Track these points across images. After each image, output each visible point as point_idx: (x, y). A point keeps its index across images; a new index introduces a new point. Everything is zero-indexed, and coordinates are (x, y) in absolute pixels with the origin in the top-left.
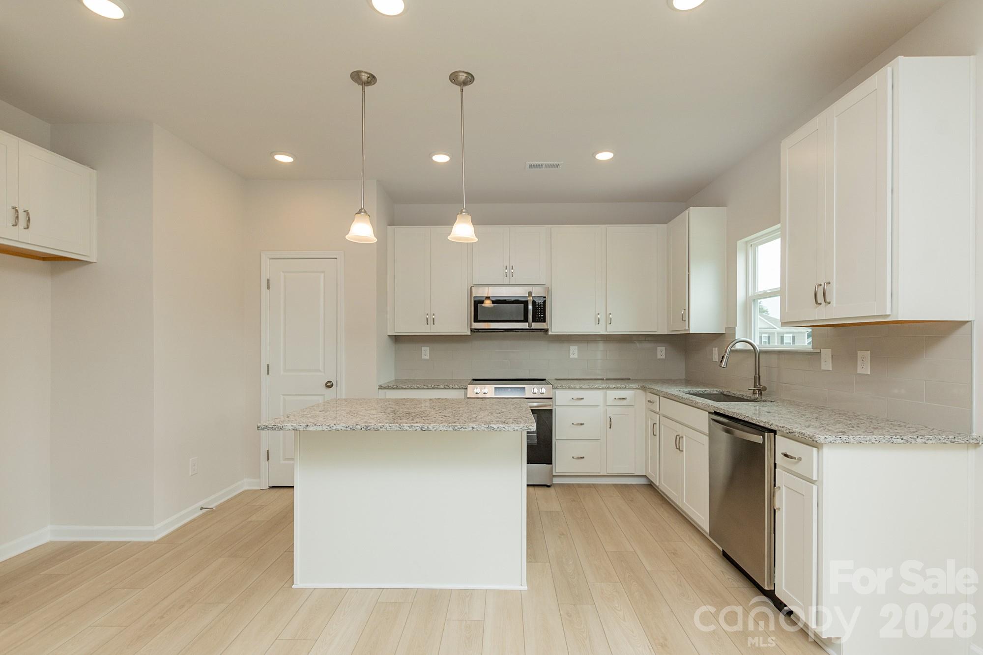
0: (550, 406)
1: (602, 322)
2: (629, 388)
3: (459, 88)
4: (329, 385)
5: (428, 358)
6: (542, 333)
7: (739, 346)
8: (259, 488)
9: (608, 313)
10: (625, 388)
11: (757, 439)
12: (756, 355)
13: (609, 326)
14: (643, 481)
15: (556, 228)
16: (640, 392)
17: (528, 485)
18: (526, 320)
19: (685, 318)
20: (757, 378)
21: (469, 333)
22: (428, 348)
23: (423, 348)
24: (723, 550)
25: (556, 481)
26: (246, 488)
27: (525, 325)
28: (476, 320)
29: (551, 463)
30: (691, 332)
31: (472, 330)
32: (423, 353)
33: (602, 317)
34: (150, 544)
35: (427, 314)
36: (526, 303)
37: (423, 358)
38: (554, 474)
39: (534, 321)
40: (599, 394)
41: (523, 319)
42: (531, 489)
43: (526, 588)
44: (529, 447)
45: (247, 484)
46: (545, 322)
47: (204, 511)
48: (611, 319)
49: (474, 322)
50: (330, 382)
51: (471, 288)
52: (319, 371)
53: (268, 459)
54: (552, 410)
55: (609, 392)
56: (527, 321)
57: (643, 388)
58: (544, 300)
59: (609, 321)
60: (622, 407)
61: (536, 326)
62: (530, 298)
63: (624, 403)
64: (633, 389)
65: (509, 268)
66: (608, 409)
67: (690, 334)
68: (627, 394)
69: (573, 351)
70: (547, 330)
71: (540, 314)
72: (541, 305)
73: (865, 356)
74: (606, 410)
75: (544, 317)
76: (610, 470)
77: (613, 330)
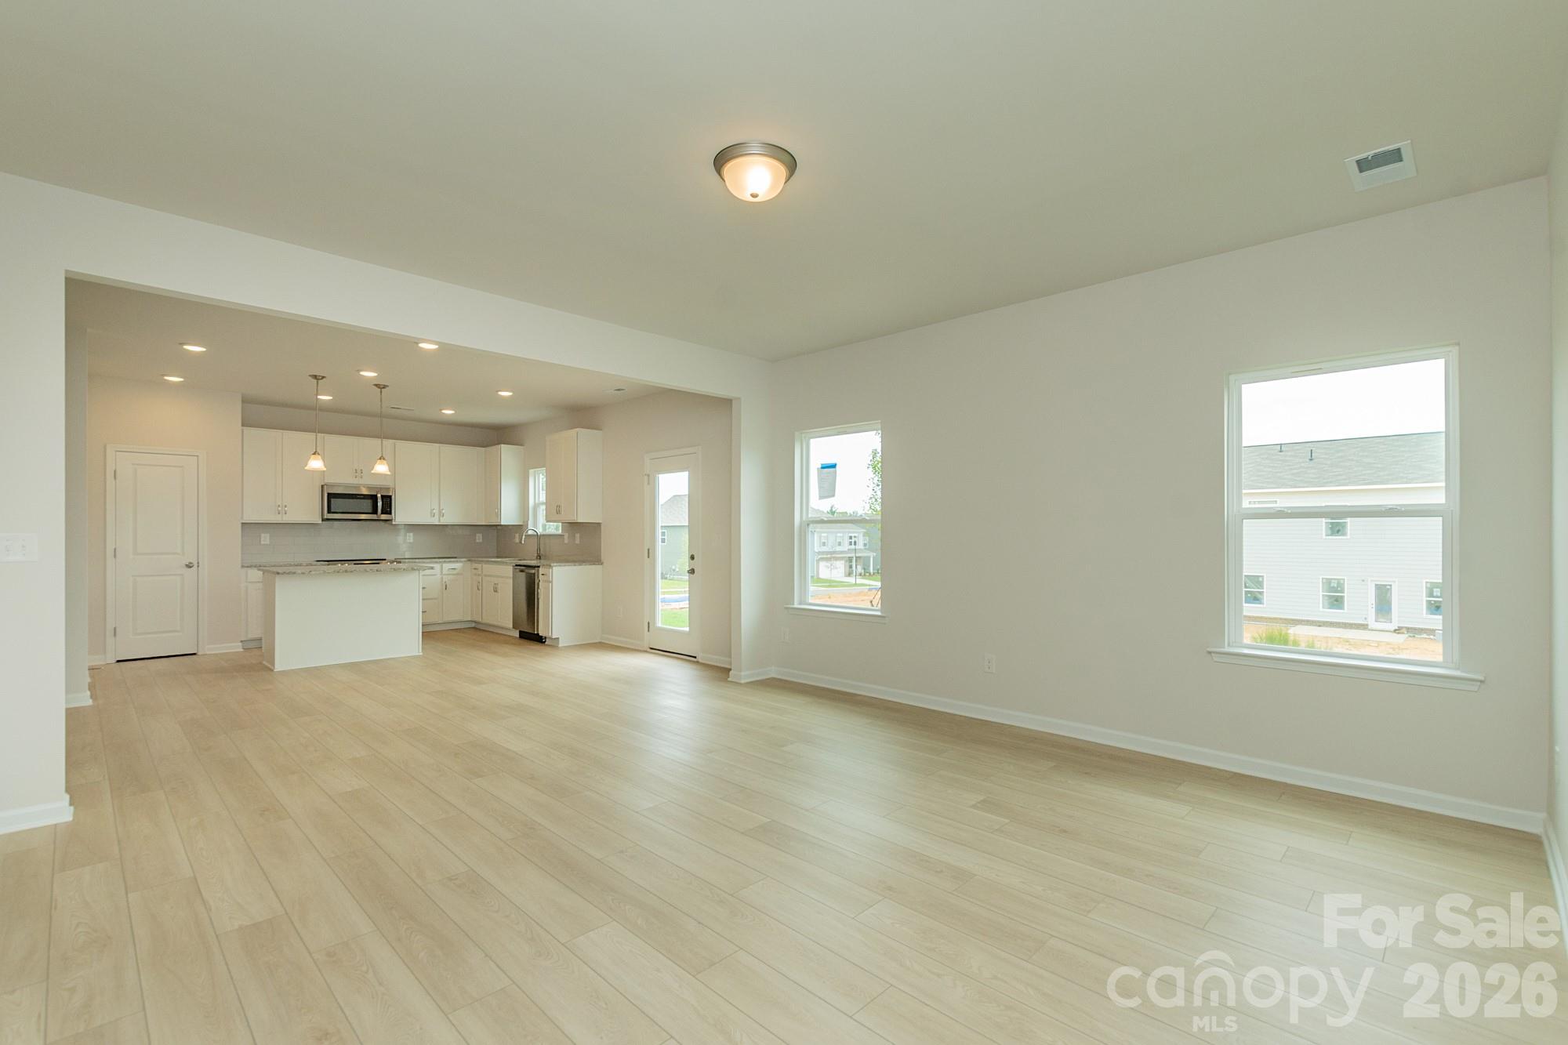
1: (437, 516)
2: (459, 561)
3: (380, 390)
4: (189, 566)
5: (268, 543)
6: (387, 522)
7: (530, 532)
8: (104, 663)
9: (442, 509)
10: (456, 561)
11: (533, 571)
12: (538, 537)
13: (442, 518)
14: (470, 626)
15: (399, 443)
16: (467, 563)
18: (375, 512)
19: (498, 515)
20: (539, 549)
21: (320, 522)
22: (268, 535)
23: (263, 535)
24: (524, 631)
27: (374, 517)
28: (331, 512)
30: (502, 524)
31: (323, 519)
32: (263, 539)
33: (436, 511)
35: (279, 506)
36: (374, 498)
37: (262, 543)
39: (382, 513)
40: (437, 566)
41: (372, 512)
43: (422, 653)
46: (390, 514)
48: (443, 513)
49: (329, 513)
50: (189, 563)
51: (328, 485)
52: (181, 554)
53: (114, 635)
55: (444, 565)
56: (377, 513)
57: (469, 560)
58: (390, 497)
59: (441, 515)
60: (454, 575)
61: (384, 517)
62: (379, 495)
63: (455, 572)
64: (461, 562)
65: (359, 471)
66: (444, 577)
67: (501, 525)
68: (457, 565)
69: (409, 536)
70: (391, 520)
71: (388, 508)
72: (388, 500)
73: (578, 535)
74: (442, 578)
75: (391, 511)
76: (446, 619)
77: (444, 521)
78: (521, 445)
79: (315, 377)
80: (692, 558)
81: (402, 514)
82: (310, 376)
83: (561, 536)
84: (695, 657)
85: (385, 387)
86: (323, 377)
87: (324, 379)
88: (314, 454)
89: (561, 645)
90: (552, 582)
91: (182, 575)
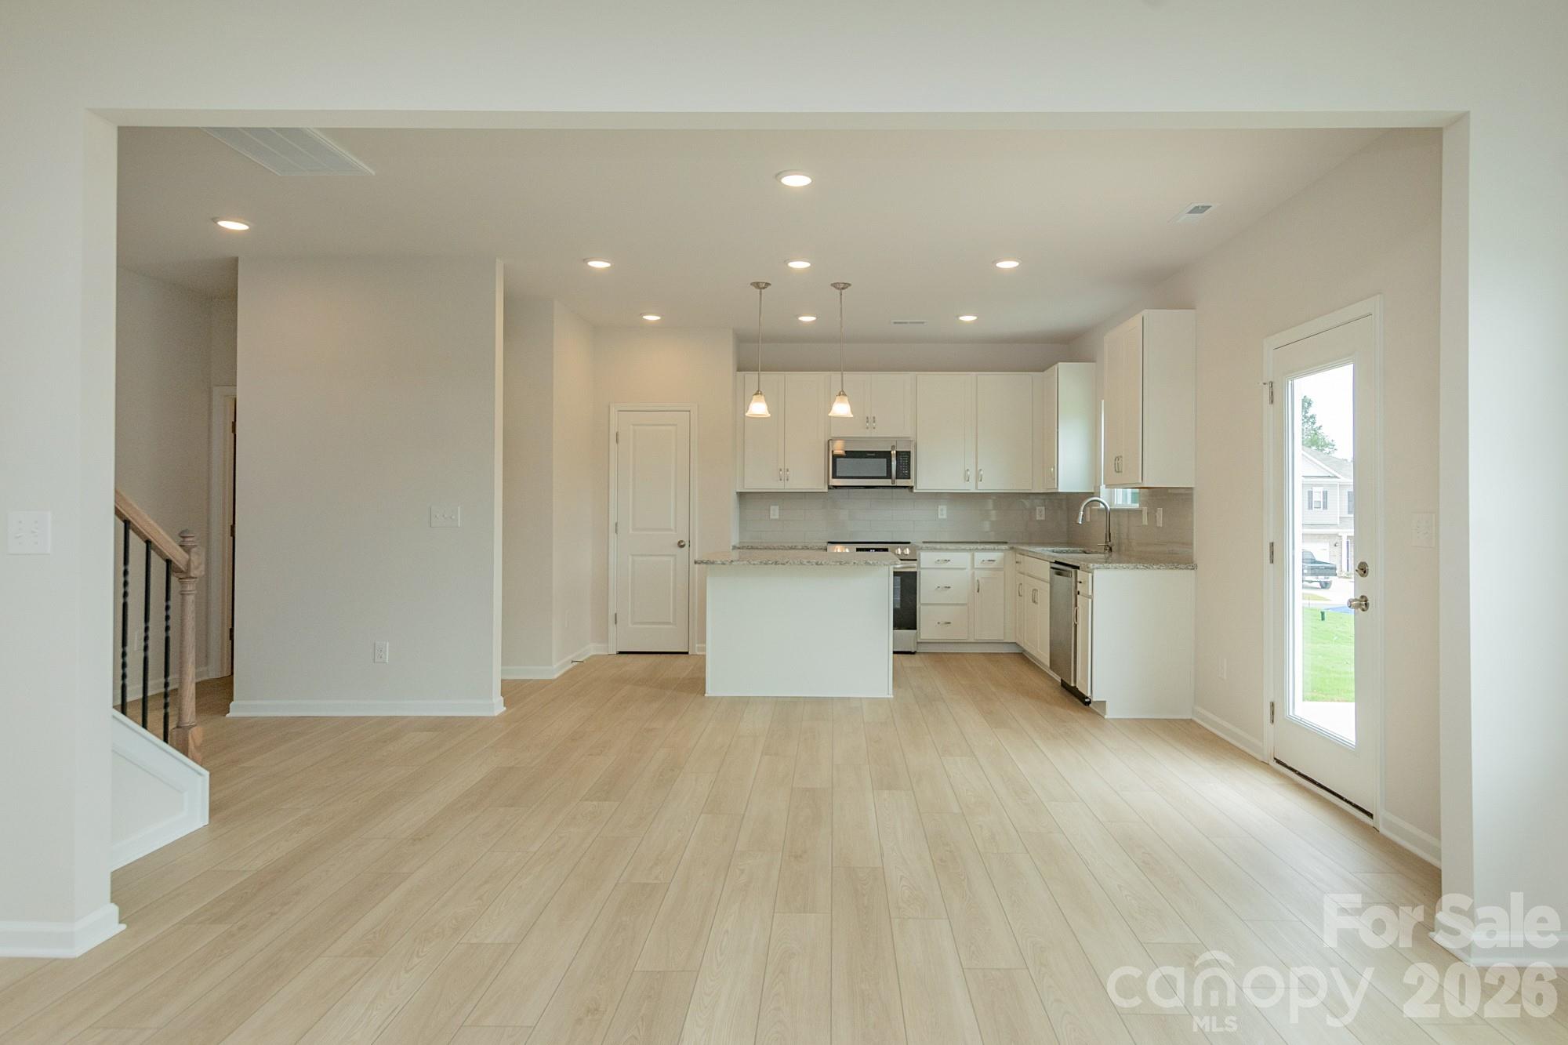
0: (914, 567)
1: (973, 481)
2: (998, 550)
3: (838, 291)
4: (681, 545)
5: (777, 517)
6: (907, 490)
8: (608, 653)
9: (979, 469)
10: (994, 549)
12: (1107, 513)
13: (979, 483)
14: (1014, 650)
15: (921, 376)
16: (1010, 554)
17: (894, 653)
18: (889, 476)
19: (1055, 477)
20: (1108, 533)
21: (826, 490)
22: (778, 507)
23: (772, 507)
24: (1062, 680)
25: (921, 649)
26: (592, 653)
27: (888, 482)
28: (835, 476)
29: (915, 629)
30: (1060, 491)
31: (829, 488)
32: (771, 512)
33: (972, 474)
34: (551, 681)
35: (781, 470)
36: (886, 455)
37: (771, 517)
38: (919, 641)
39: (898, 478)
40: (967, 556)
41: (885, 475)
42: (896, 655)
43: (892, 696)
44: (895, 611)
45: (592, 649)
46: (909, 478)
47: (575, 664)
48: (981, 476)
49: (833, 477)
50: (682, 541)
51: (829, 441)
52: (670, 530)
53: (616, 623)
54: (916, 572)
55: (977, 554)
56: (891, 478)
57: (1012, 548)
58: (908, 453)
59: (979, 478)
60: (990, 569)
61: (900, 482)
62: (893, 452)
63: (992, 565)
64: (1002, 550)
65: (871, 420)
66: (976, 571)
67: (1058, 493)
68: (997, 556)
69: (942, 510)
70: (912, 487)
71: (905, 470)
72: (905, 457)
73: (1160, 511)
74: (974, 573)
75: (909, 473)
76: (978, 637)
77: (983, 487)
78: (1093, 362)
79: (757, 285)
80: (1363, 570)
81: (927, 477)
82: (751, 284)
83: (1138, 512)
84: (1371, 815)
85: (846, 286)
86: (768, 284)
87: (769, 287)
88: (757, 394)
89: (1110, 714)
90: (1091, 597)
91: (675, 555)
